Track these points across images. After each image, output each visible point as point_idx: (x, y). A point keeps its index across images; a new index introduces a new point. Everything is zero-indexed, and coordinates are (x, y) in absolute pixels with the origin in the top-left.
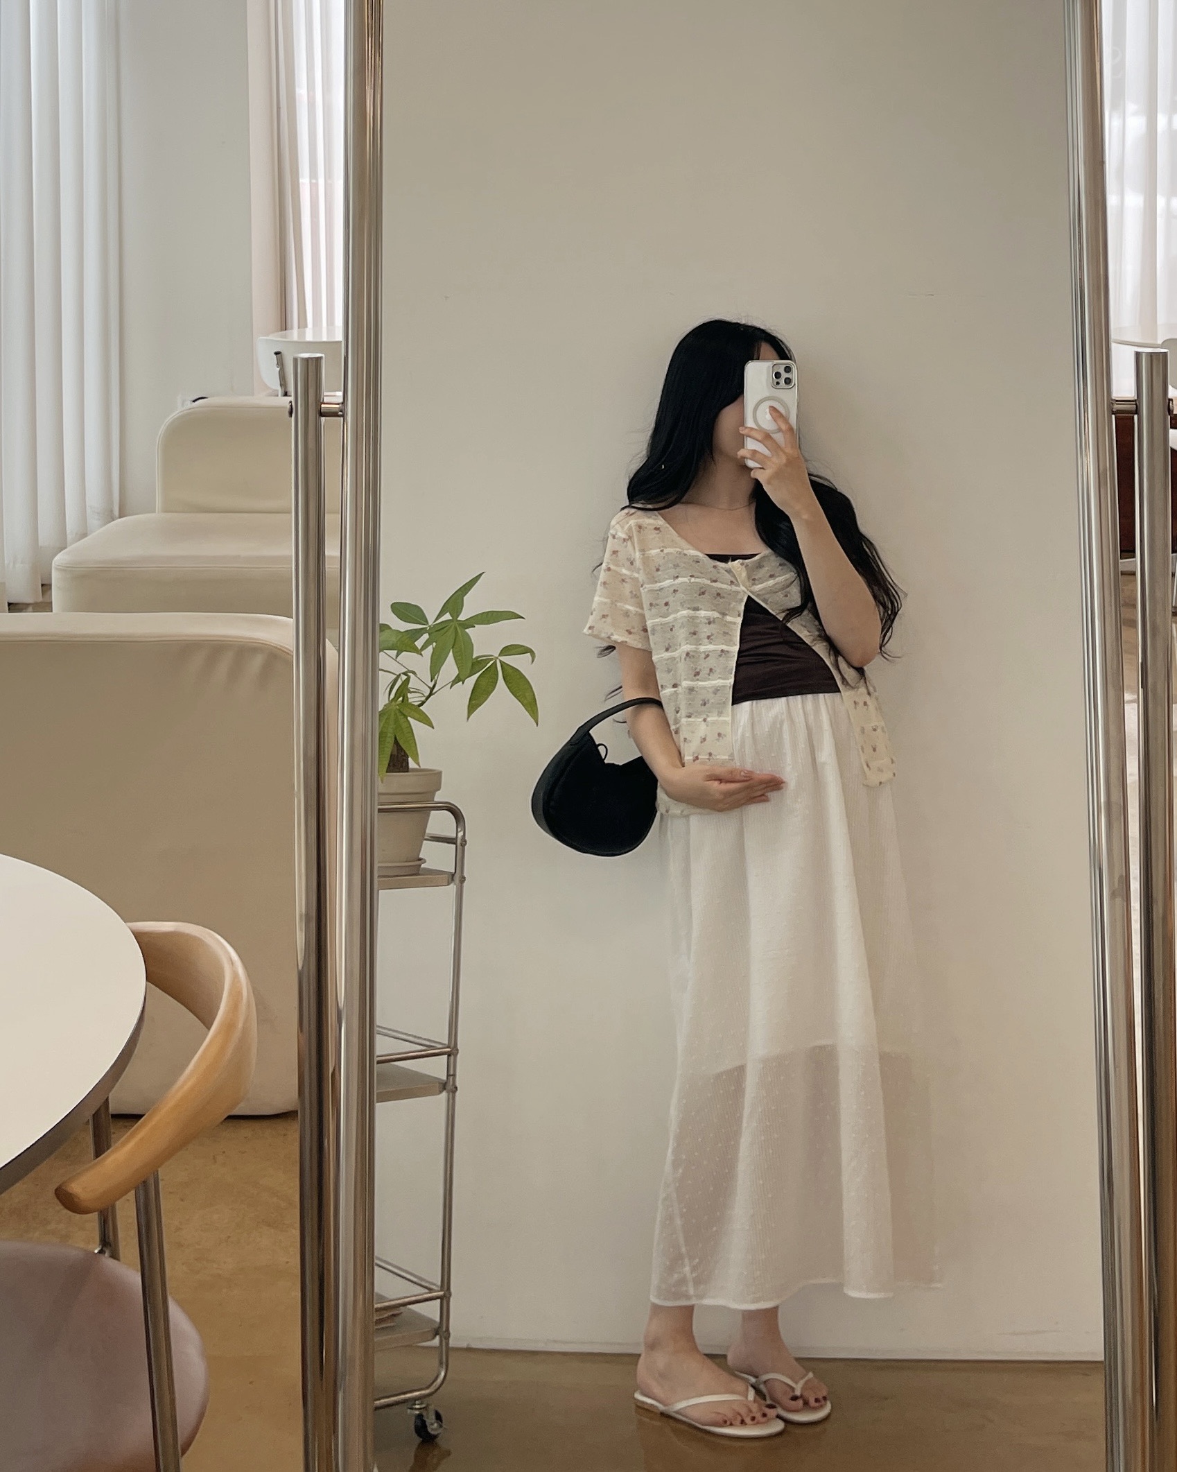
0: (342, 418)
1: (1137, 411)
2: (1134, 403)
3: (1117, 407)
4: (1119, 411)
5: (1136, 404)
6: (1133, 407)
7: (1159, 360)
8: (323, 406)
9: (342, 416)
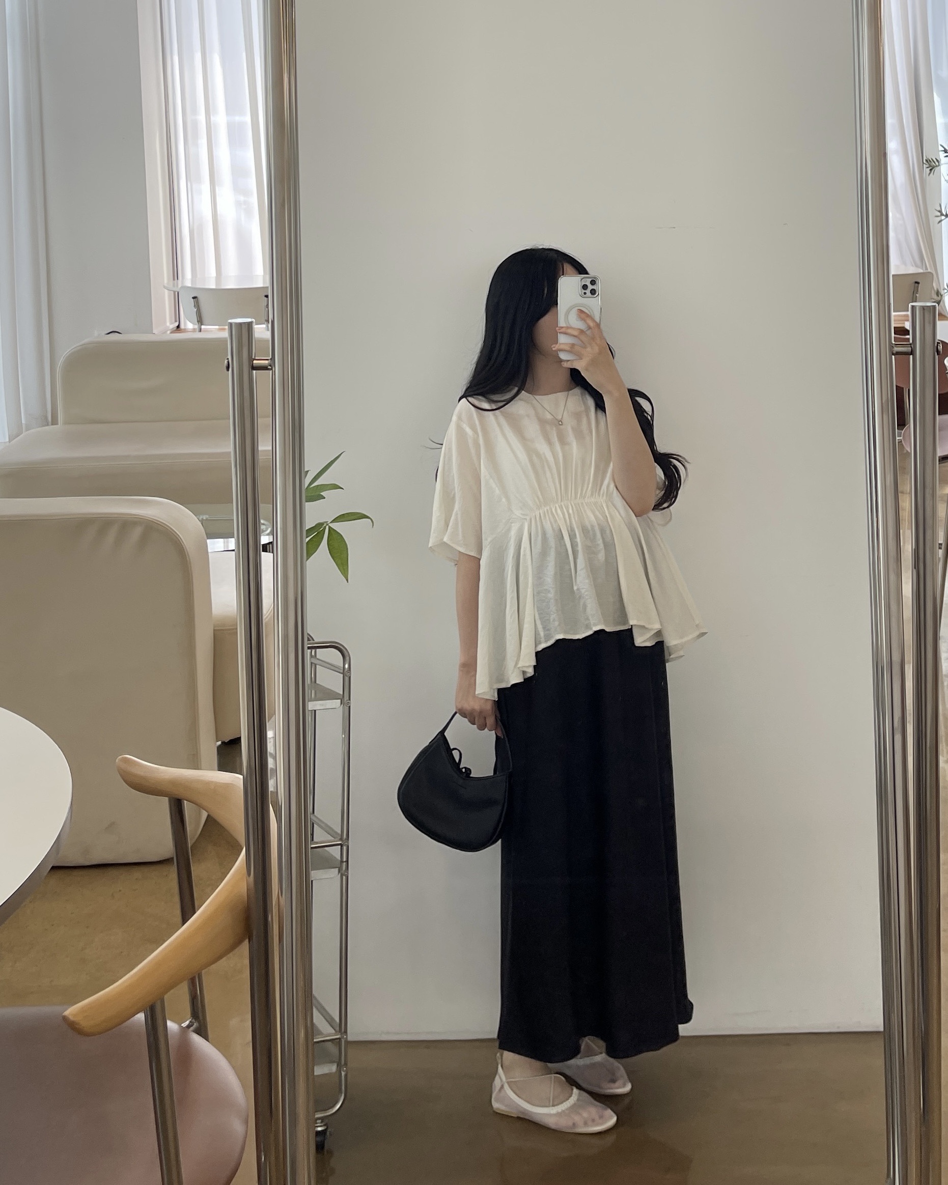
0: (271, 371)
1: (912, 353)
2: (910, 346)
3: (896, 349)
4: (897, 353)
5: (911, 347)
6: (910, 348)
7: (930, 312)
8: (255, 362)
9: (271, 369)
